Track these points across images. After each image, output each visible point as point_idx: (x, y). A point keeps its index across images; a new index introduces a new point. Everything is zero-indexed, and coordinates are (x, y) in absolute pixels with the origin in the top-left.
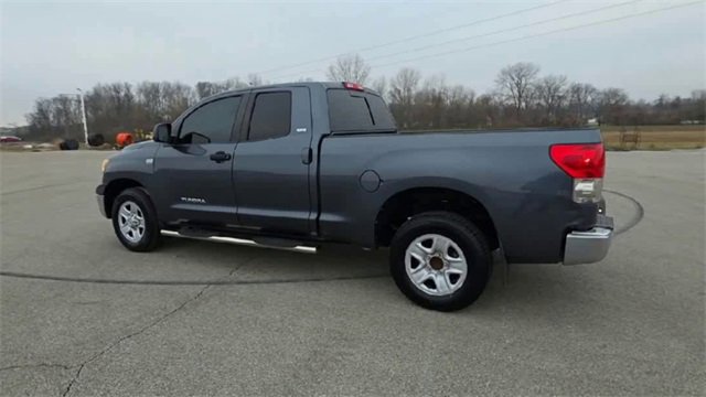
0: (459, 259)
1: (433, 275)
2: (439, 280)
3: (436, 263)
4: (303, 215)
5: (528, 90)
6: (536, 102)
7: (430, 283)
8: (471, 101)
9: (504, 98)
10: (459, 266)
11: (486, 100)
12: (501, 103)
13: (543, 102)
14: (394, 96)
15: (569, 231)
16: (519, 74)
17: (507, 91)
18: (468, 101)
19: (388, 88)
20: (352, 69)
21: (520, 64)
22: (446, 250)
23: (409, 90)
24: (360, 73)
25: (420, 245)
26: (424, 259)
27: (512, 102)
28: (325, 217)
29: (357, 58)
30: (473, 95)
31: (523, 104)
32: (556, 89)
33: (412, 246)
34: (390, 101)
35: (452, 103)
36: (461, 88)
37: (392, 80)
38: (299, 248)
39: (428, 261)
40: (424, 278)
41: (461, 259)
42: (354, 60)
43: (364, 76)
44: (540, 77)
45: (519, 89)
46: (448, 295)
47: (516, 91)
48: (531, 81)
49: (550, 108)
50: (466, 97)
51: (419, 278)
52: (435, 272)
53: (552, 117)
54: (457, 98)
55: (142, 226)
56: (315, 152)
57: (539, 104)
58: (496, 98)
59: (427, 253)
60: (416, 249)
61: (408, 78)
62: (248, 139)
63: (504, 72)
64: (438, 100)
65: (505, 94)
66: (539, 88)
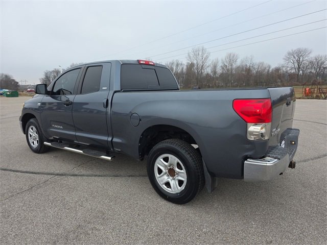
0: (182, 171)
1: (170, 179)
2: (172, 183)
3: (172, 173)
4: (105, 138)
5: (304, 64)
6: (309, 71)
7: (168, 184)
8: (268, 71)
9: (289, 69)
10: (182, 175)
11: (277, 70)
12: (287, 72)
13: (313, 71)
14: (223, 68)
15: (246, 158)
16: (298, 55)
17: (291, 65)
18: (266, 71)
19: (220, 64)
20: (200, 53)
21: (300, 49)
22: (176, 165)
23: (232, 65)
24: (204, 56)
25: (162, 160)
26: (165, 169)
27: (293, 71)
28: (115, 140)
29: (203, 48)
30: (270, 67)
31: (301, 72)
32: (323, 63)
33: (158, 161)
34: (221, 72)
35: (257, 72)
36: (262, 64)
37: (222, 60)
38: (103, 157)
39: (167, 171)
40: (165, 181)
41: (183, 171)
42: (201, 49)
43: (207, 58)
44: (312, 56)
45: (299, 63)
46: (177, 193)
47: (296, 65)
48: (306, 58)
49: (318, 74)
50: (265, 68)
51: (162, 181)
52: (171, 178)
53: (319, 79)
54: (260, 69)
55: (38, 139)
56: (110, 102)
57: (311, 72)
58: (284, 69)
59: (166, 166)
60: (160, 163)
61: (231, 58)
62: (81, 93)
63: (289, 54)
64: (248, 70)
65: (289, 67)
66: (311, 62)
